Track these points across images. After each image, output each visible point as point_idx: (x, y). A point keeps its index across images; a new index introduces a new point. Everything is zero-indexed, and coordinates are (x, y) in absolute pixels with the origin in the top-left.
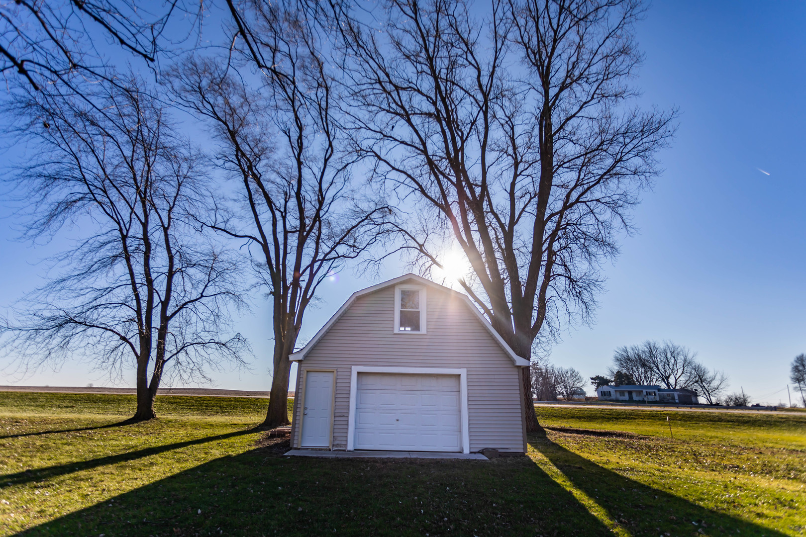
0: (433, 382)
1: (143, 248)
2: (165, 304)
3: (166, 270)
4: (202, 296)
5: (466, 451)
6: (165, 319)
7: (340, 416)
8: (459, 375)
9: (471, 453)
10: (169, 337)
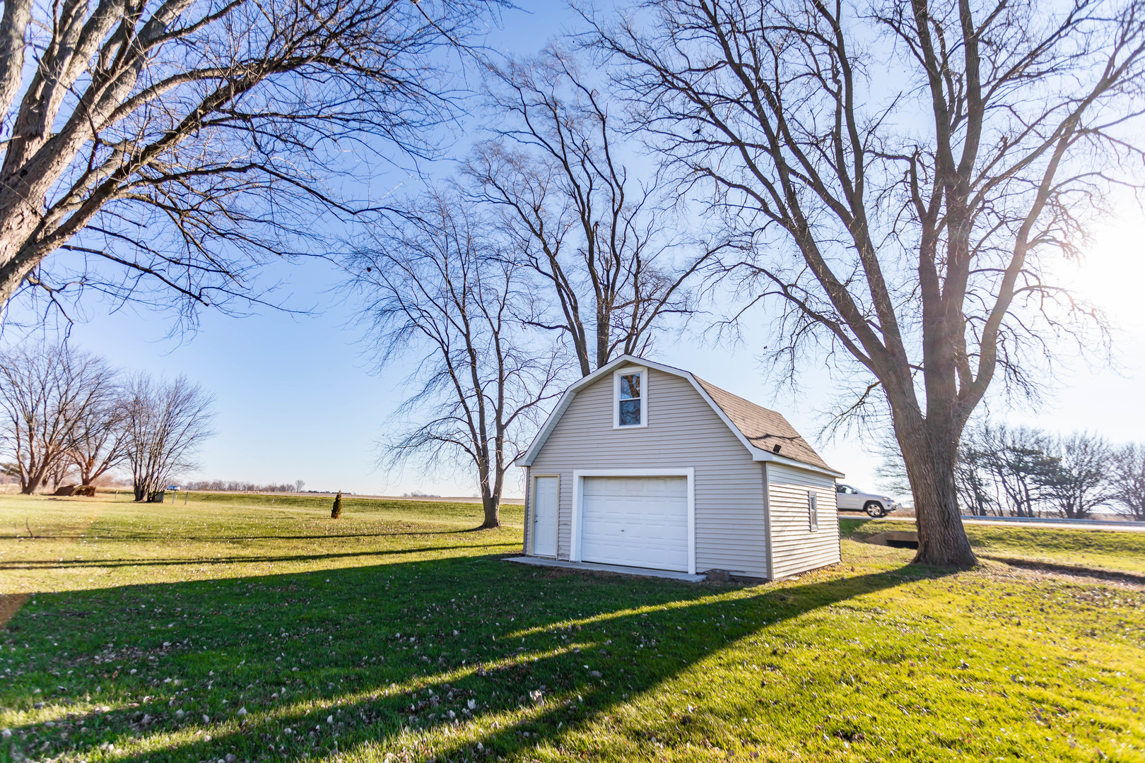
0: (660, 485)
1: (469, 359)
2: (499, 412)
3: (496, 376)
4: (539, 399)
5: (692, 571)
6: (501, 428)
7: (563, 524)
8: (685, 477)
9: (697, 574)
10: (505, 445)
